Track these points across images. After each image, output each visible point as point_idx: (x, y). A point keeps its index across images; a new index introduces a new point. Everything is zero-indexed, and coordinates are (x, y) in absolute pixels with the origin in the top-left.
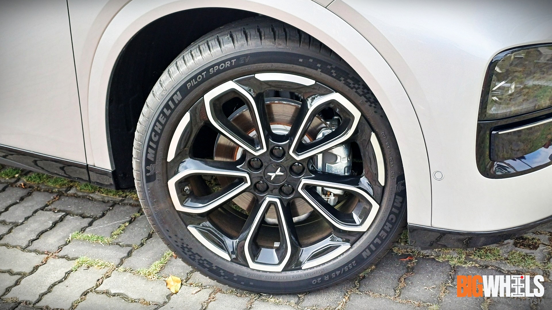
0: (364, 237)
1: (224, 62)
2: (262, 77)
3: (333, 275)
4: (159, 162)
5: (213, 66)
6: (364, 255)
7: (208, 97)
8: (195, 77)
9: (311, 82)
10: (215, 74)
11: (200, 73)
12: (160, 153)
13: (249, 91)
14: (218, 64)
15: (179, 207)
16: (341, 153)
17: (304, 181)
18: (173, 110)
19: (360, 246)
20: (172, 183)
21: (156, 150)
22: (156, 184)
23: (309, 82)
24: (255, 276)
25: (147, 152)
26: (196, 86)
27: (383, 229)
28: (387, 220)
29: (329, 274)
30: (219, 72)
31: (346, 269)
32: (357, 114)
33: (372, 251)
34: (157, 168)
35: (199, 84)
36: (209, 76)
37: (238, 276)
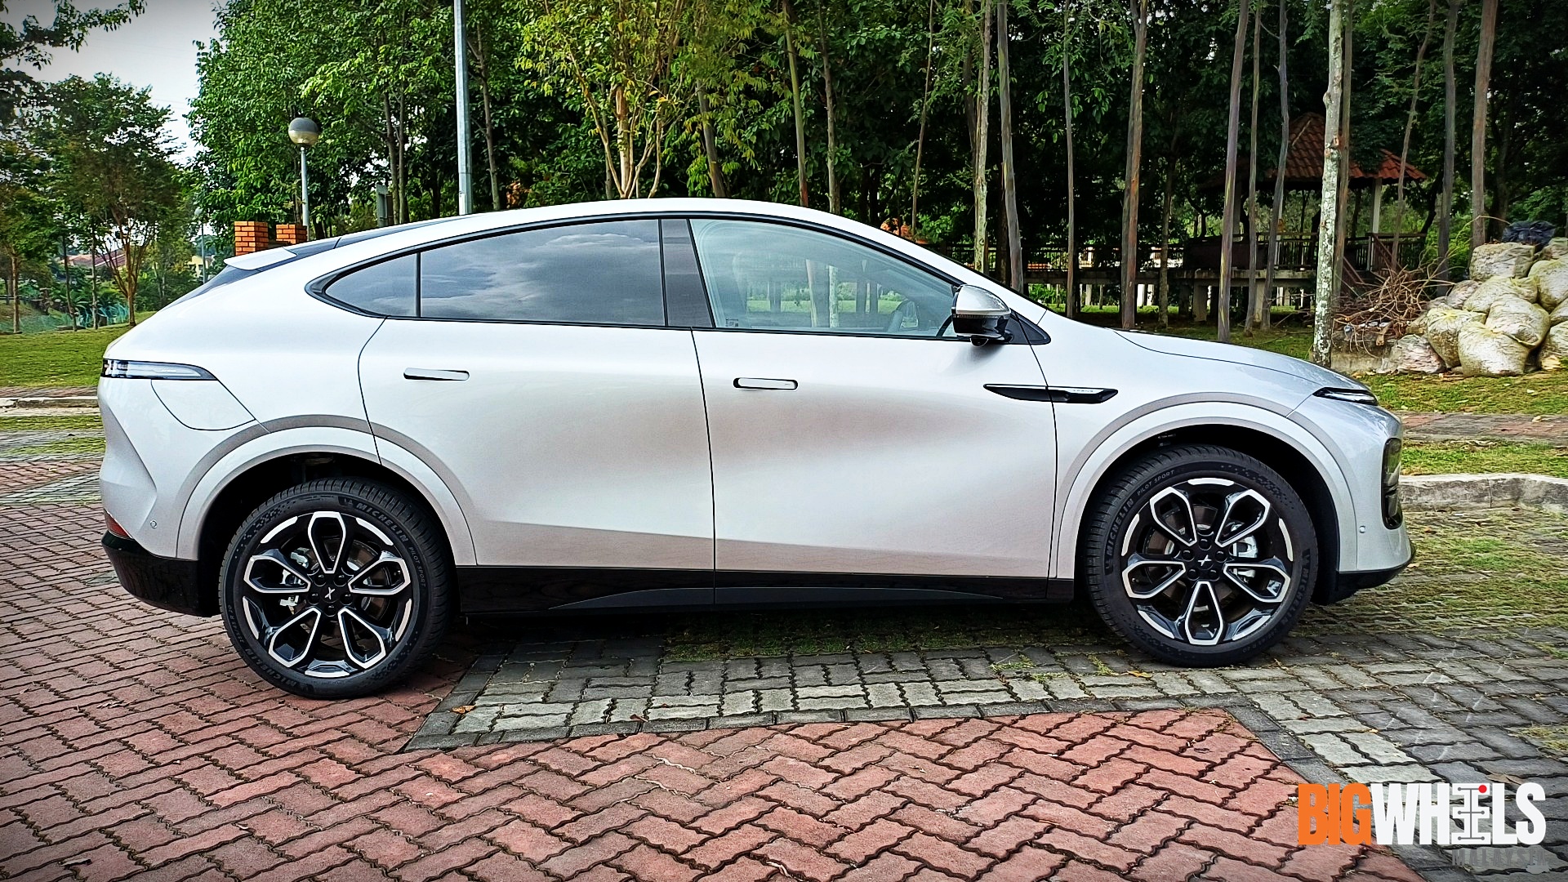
0: (1281, 607)
1: (1165, 473)
2: (1193, 482)
3: (1260, 643)
4: (1116, 555)
5: (1157, 477)
6: (1283, 622)
7: (1153, 500)
8: (1143, 486)
9: (1231, 483)
10: (1158, 483)
11: (1147, 483)
12: (1116, 548)
13: (1184, 494)
14: (1161, 475)
15: (1131, 594)
16: (1250, 541)
17: (1227, 565)
18: (1126, 513)
19: (1280, 614)
20: (1125, 574)
21: (1113, 546)
22: (1114, 575)
23: (1229, 483)
24: (1196, 650)
25: (1107, 549)
26: (1144, 493)
27: (1296, 598)
28: (1299, 590)
29: (1256, 642)
30: (1162, 480)
31: (1270, 636)
32: (1267, 504)
33: (1289, 618)
34: (1115, 562)
35: (1147, 490)
36: (1154, 484)
37: (1182, 652)
